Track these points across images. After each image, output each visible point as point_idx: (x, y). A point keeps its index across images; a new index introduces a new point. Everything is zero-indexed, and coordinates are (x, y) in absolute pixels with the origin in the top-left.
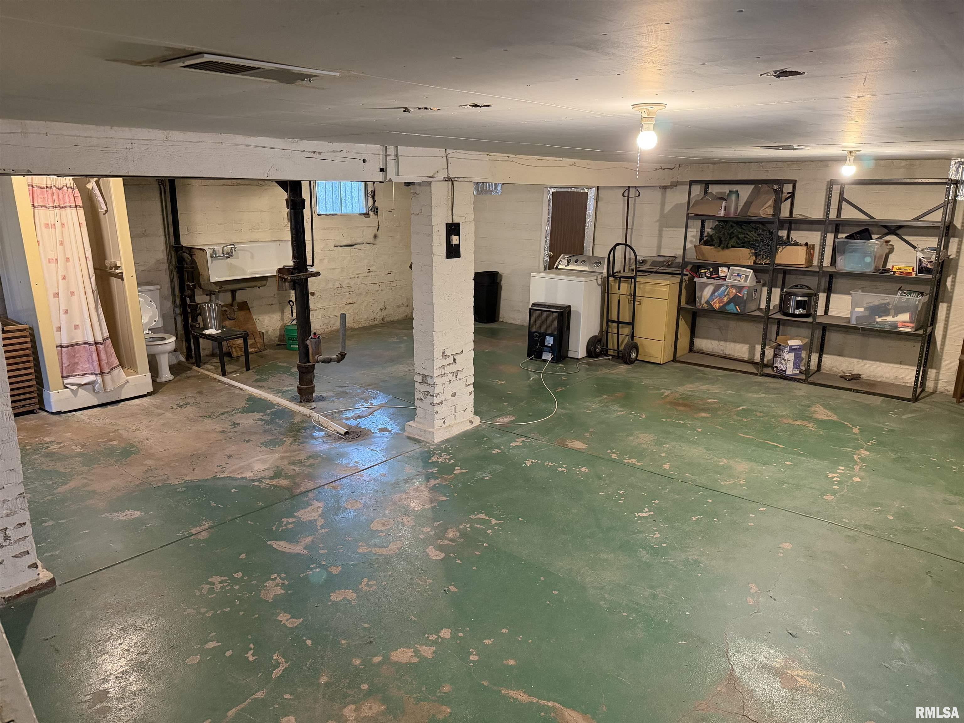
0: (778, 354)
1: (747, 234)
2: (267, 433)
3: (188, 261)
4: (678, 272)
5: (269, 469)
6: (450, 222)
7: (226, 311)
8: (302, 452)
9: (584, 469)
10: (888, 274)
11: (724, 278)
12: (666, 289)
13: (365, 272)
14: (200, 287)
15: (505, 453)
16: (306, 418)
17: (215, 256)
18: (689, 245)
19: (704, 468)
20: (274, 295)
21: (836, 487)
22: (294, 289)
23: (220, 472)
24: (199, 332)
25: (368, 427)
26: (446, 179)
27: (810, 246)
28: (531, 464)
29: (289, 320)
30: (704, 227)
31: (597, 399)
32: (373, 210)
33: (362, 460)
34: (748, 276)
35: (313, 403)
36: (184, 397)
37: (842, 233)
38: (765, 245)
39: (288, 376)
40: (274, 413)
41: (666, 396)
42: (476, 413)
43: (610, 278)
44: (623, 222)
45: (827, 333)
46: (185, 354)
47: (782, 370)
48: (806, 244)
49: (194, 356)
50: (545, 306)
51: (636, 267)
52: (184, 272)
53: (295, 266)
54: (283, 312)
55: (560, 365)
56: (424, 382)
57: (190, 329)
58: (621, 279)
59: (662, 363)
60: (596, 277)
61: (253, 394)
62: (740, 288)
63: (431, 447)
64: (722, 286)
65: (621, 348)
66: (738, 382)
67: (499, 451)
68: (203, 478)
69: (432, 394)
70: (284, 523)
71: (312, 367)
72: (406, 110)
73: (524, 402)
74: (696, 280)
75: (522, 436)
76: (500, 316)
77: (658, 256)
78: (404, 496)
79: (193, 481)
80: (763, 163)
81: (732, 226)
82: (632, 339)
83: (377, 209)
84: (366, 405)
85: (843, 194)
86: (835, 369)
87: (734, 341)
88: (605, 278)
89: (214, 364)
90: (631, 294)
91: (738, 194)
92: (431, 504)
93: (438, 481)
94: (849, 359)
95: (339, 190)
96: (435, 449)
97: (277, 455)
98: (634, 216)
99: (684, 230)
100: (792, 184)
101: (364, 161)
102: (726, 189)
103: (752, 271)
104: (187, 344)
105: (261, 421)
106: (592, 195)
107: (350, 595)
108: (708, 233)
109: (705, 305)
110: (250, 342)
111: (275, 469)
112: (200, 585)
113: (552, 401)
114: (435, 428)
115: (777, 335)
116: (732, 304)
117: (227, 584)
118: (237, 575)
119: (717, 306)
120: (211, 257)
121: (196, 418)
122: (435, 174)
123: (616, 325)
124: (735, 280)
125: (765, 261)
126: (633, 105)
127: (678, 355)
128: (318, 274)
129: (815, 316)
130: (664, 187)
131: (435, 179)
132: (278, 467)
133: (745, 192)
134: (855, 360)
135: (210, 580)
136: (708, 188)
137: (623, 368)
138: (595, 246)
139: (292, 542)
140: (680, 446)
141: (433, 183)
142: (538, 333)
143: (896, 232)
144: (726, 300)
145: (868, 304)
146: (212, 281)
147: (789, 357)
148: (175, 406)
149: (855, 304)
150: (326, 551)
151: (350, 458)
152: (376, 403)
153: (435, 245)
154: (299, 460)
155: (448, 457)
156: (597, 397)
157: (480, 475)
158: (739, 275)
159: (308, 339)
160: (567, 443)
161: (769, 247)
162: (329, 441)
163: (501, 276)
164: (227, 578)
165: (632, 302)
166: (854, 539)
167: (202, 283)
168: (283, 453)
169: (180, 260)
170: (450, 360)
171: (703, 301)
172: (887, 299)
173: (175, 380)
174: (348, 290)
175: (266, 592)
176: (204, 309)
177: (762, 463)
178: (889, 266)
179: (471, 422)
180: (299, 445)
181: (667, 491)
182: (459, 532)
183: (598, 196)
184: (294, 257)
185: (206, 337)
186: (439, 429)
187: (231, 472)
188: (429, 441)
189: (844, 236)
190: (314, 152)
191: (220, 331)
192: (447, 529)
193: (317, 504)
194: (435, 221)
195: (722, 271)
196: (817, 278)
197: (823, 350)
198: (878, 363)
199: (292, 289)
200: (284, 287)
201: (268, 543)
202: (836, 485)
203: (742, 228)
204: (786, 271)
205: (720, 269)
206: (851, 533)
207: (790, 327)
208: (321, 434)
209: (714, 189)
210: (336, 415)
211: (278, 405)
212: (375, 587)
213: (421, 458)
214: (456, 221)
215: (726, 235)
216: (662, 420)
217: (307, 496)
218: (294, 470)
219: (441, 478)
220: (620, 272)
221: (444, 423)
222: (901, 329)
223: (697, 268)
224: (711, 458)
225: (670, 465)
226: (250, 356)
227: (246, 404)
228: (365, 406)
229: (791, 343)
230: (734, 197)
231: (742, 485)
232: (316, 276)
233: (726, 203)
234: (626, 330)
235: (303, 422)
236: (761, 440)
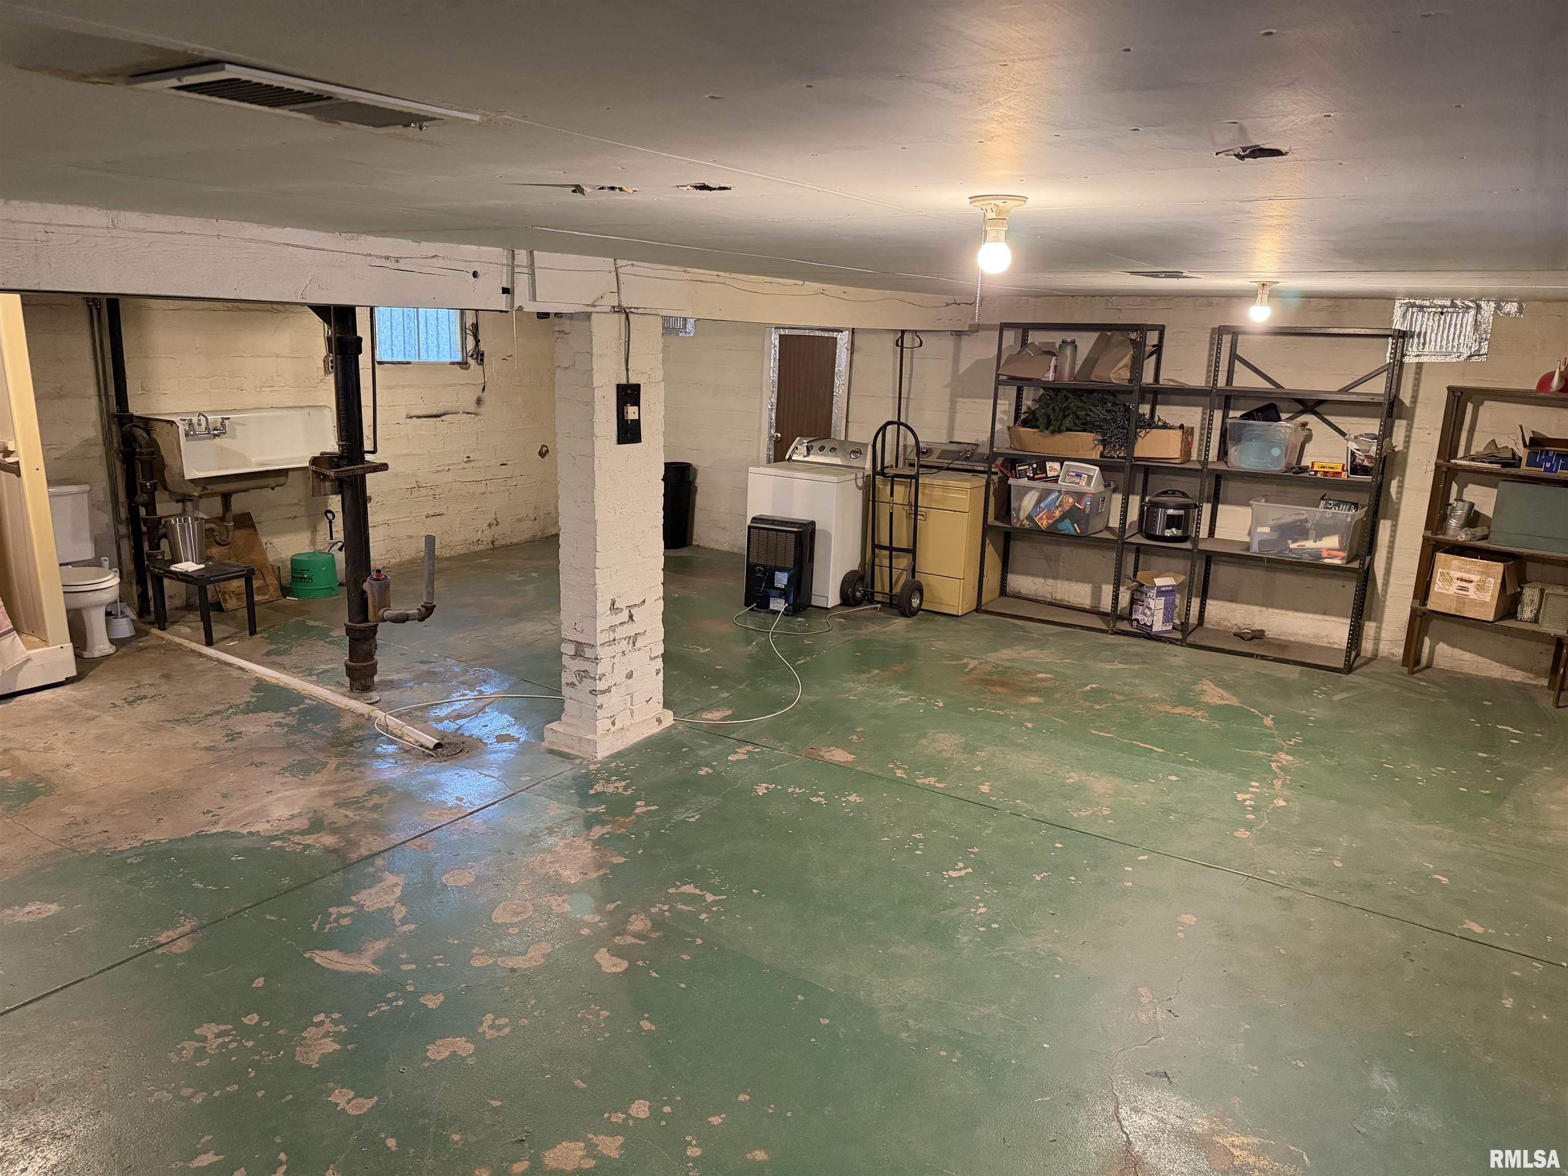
0: (1139, 600)
1: (1090, 410)
2: (293, 748)
3: (143, 443)
4: (982, 469)
5: (300, 815)
6: (624, 382)
7: (213, 530)
8: (359, 782)
9: (853, 798)
10: (1306, 475)
11: (1055, 479)
12: (965, 497)
13: (461, 461)
14: (165, 488)
15: (719, 774)
16: (363, 721)
17: (192, 433)
18: (998, 426)
19: (1044, 789)
20: (300, 501)
21: (1252, 817)
22: (341, 492)
23: (208, 823)
24: (162, 567)
25: (476, 732)
26: (616, 310)
27: (1188, 430)
28: (765, 791)
29: (326, 545)
30: (1022, 398)
31: (864, 677)
32: (475, 356)
33: (470, 794)
34: (1092, 476)
35: (373, 694)
36: (136, 685)
37: (1235, 409)
38: (1119, 427)
39: (327, 645)
40: (304, 713)
41: (972, 670)
42: (667, 705)
43: (877, 477)
44: (894, 388)
45: (1213, 567)
46: (136, 606)
47: (1145, 624)
48: (1182, 427)
49: (152, 609)
50: (773, 522)
51: (918, 460)
52: (136, 461)
53: (343, 452)
54: (314, 531)
55: (799, 619)
56: (578, 654)
57: (146, 562)
58: (895, 479)
59: (960, 614)
60: (854, 475)
61: (264, 677)
62: (1079, 496)
63: (592, 767)
64: (1050, 491)
65: (897, 590)
66: (1079, 644)
67: (710, 771)
68: (178, 837)
69: (592, 675)
70: (333, 917)
71: (371, 630)
72: (578, 189)
73: (744, 684)
74: (1011, 481)
75: (746, 742)
76: (694, 537)
77: (951, 442)
78: (549, 858)
79: (157, 842)
80: (1113, 298)
81: (1066, 398)
82: (913, 577)
83: (482, 355)
84: (471, 695)
85: (1236, 349)
86: (1226, 623)
87: (1069, 579)
88: (868, 476)
89: (189, 624)
90: (910, 503)
91: (1076, 347)
92: (599, 870)
93: (608, 828)
94: (1246, 607)
95: (416, 321)
96: (598, 771)
97: (314, 790)
98: (910, 378)
99: (992, 401)
100: (1157, 332)
101: (475, 274)
102: (1056, 338)
103: (1097, 468)
104: (140, 589)
105: (280, 726)
106: (843, 342)
107: (463, 1046)
108: (1029, 408)
109: (1026, 522)
110: (256, 584)
111: (311, 815)
112: (178, 1044)
113: (791, 680)
114: (598, 734)
115: (1136, 570)
116: (1067, 521)
117: (231, 1037)
118: (250, 1020)
119: (1044, 523)
120: (187, 435)
121: (161, 724)
122: (596, 301)
123: (887, 552)
124: (1072, 483)
125: (1118, 452)
126: (971, 198)
127: (983, 602)
128: (384, 467)
129: (1196, 540)
130: (958, 334)
131: (597, 309)
132: (315, 811)
133: (1086, 342)
134: (1256, 609)
135: (197, 1032)
136: (1027, 336)
137: (899, 624)
138: (850, 424)
139: (351, 952)
140: (1003, 754)
141: (594, 316)
142: (763, 566)
143: (1315, 409)
144: (1057, 514)
145: (1274, 522)
146: (187, 477)
147: (1157, 604)
148: (119, 702)
149: (1257, 521)
150: (413, 966)
151: (447, 792)
152: (488, 690)
153: (598, 421)
154: (354, 797)
155: (623, 783)
156: (864, 672)
157: (679, 815)
158: (1079, 475)
159: (365, 581)
160: (822, 753)
161: (1125, 431)
162: (407, 762)
163: (695, 470)
164: (231, 1027)
165: (913, 516)
166: (1288, 904)
167: (168, 480)
168: (323, 785)
169: (128, 440)
170: (625, 616)
171: (1022, 515)
172: (1305, 513)
173: (119, 653)
174: (432, 492)
175: (307, 1049)
176: (173, 527)
177: (1132, 779)
178: (1306, 462)
179: (659, 721)
180: (352, 770)
181: (989, 831)
182: (651, 920)
183: (852, 344)
184: (341, 438)
185: (177, 576)
186: (606, 734)
187: (228, 824)
188: (587, 756)
189: (1238, 414)
190: (387, 258)
191: (202, 566)
192: (630, 915)
193: (391, 879)
194: (598, 379)
195: (1052, 469)
196: (1199, 481)
197: (1207, 593)
198: (1290, 613)
199: (336, 493)
200: (322, 490)
201: (305, 955)
202: (1251, 813)
203: (1081, 400)
204: (1148, 469)
205: (1049, 465)
206: (1284, 893)
207: (1155, 557)
208: (391, 749)
209: (1036, 338)
210: (418, 713)
211: (311, 697)
212: (507, 1030)
213: (574, 788)
214: (633, 381)
215: (1058, 411)
216: (970, 709)
217: (372, 865)
218: (346, 816)
219: (613, 822)
220: (892, 466)
221: (613, 724)
222: (1327, 561)
223: (1012, 463)
224: (1052, 772)
225: (990, 786)
226: (258, 609)
227: (252, 697)
228: (469, 697)
229: (1159, 582)
230: (1069, 351)
231: (1106, 818)
232: (381, 470)
233: (1057, 359)
234: (903, 562)
235: (357, 727)
236: (1126, 741)
